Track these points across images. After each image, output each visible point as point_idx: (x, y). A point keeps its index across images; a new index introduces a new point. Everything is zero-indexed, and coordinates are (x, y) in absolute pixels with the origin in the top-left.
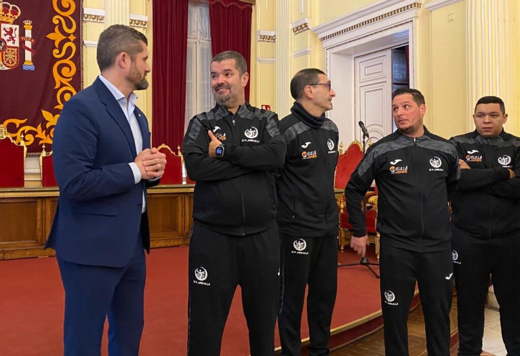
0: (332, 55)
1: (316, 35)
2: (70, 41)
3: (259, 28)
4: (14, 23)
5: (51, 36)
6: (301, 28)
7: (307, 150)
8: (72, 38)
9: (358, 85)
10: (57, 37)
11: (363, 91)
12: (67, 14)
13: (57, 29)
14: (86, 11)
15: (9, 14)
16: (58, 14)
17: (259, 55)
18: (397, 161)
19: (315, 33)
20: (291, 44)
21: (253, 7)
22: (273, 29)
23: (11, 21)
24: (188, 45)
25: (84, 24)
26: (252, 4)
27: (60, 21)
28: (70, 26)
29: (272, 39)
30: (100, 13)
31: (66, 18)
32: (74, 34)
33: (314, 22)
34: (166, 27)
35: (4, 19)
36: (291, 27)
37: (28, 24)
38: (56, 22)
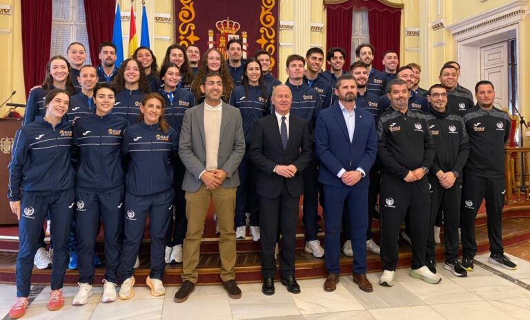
0: (462, 47)
1: (450, 32)
2: (271, 44)
3: (406, 26)
4: (236, 34)
5: (258, 41)
6: (438, 26)
7: (433, 129)
8: (272, 41)
9: (483, 68)
10: (262, 41)
11: (486, 73)
12: (269, 26)
13: (262, 36)
14: (282, 23)
15: (233, 28)
16: (263, 26)
17: (407, 46)
18: (478, 124)
19: (449, 29)
20: (430, 37)
21: (402, 11)
22: (418, 27)
23: (234, 32)
24: (352, 41)
25: (280, 32)
26: (400, 9)
27: (265, 31)
28: (271, 34)
29: (417, 33)
30: (291, 23)
31: (269, 29)
32: (274, 39)
33: (448, 21)
34: (336, 31)
35: (230, 32)
36: (430, 25)
37: (245, 34)
38: (262, 31)
